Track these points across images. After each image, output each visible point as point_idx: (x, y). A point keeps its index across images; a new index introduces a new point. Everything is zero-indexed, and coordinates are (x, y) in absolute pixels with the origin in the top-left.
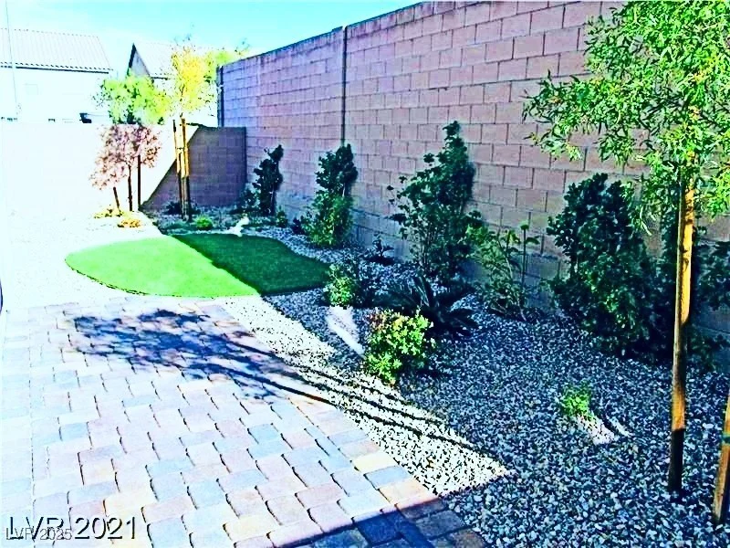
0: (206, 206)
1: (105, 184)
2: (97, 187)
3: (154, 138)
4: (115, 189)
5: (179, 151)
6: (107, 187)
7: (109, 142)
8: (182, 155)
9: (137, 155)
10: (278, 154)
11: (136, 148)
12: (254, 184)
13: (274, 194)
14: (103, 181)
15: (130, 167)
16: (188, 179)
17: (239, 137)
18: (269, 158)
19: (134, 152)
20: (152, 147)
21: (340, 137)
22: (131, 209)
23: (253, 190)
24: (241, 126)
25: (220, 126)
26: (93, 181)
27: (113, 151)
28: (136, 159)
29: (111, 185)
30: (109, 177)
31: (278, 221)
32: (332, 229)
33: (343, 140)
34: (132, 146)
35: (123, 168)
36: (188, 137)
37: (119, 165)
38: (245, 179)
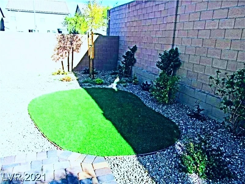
0: (100, 70)
1: (58, 59)
2: (54, 61)
3: (79, 40)
4: (62, 62)
5: (90, 46)
6: (59, 61)
7: (60, 41)
8: (91, 48)
9: (72, 47)
10: (135, 49)
11: (72, 44)
12: (122, 62)
13: (131, 67)
14: (57, 58)
15: (69, 52)
16: (93, 60)
17: (116, 40)
18: (130, 51)
19: (71, 46)
20: (78, 44)
21: (172, 43)
22: (69, 71)
23: (122, 65)
24: (117, 35)
25: (108, 35)
26: (53, 58)
27: (62, 45)
28: (72, 49)
29: (61, 60)
30: (60, 57)
31: (134, 81)
32: (167, 94)
33: (173, 45)
34: (70, 43)
35: (66, 53)
36: (94, 40)
37: (64, 52)
38: (118, 59)
